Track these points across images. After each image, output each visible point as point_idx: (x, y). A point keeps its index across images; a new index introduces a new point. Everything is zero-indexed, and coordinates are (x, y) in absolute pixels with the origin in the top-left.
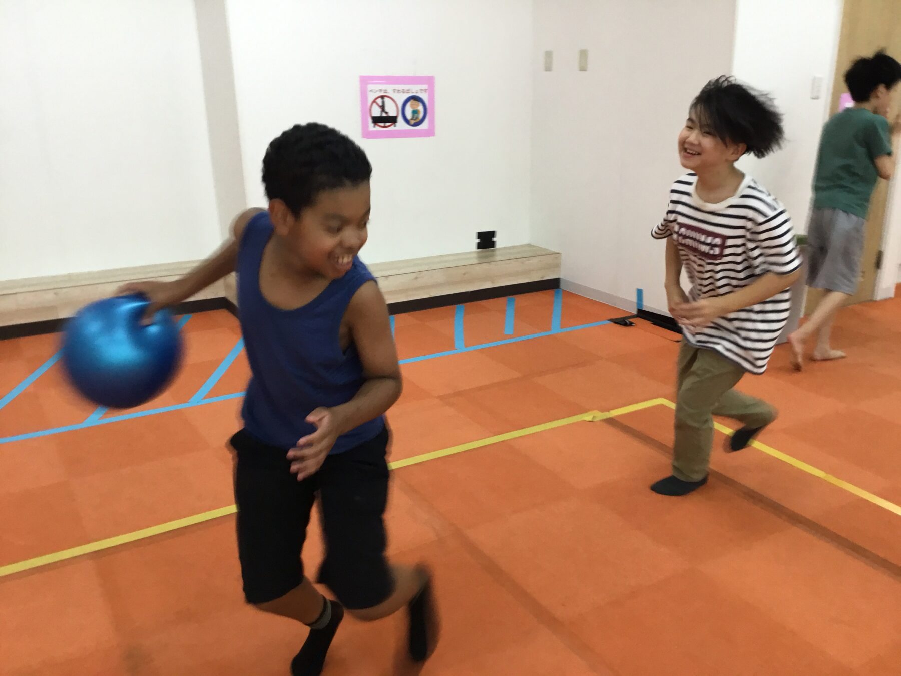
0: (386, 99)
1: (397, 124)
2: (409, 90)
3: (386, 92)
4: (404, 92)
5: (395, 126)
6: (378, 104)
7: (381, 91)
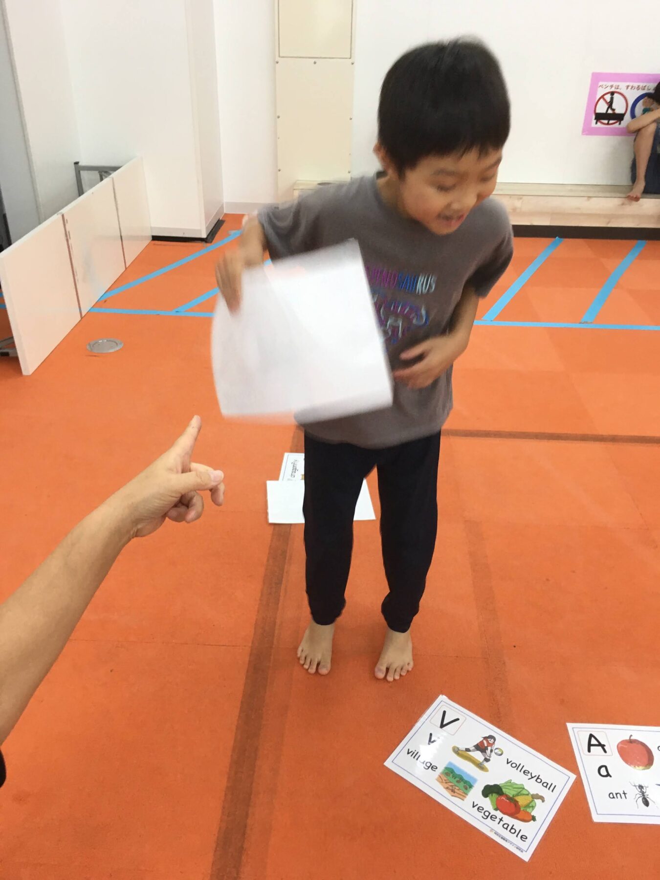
0: (616, 95)
1: (622, 122)
2: (645, 86)
3: (618, 88)
4: (638, 88)
5: (620, 124)
6: (605, 100)
7: (612, 86)
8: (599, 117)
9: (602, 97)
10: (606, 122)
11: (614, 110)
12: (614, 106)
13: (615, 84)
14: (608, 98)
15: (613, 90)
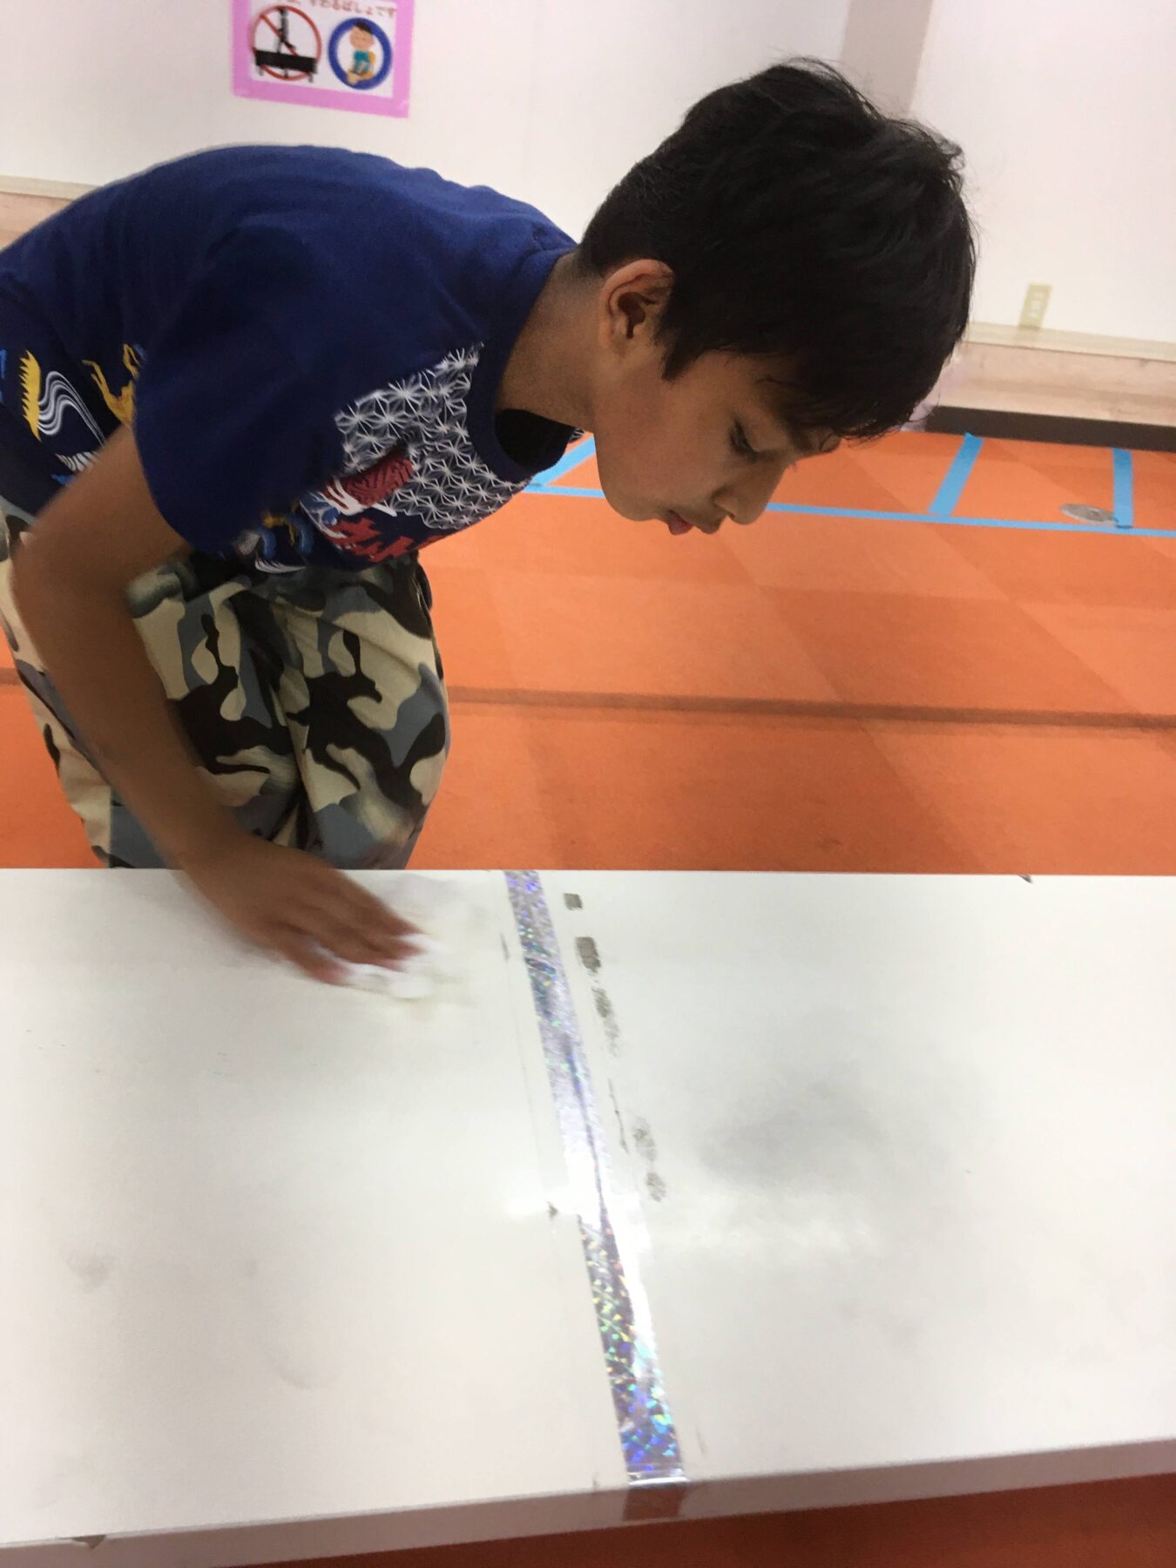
8: (264, 59)
9: (263, 17)
10: (278, 71)
11: (290, 46)
12: (292, 39)
14: (275, 18)
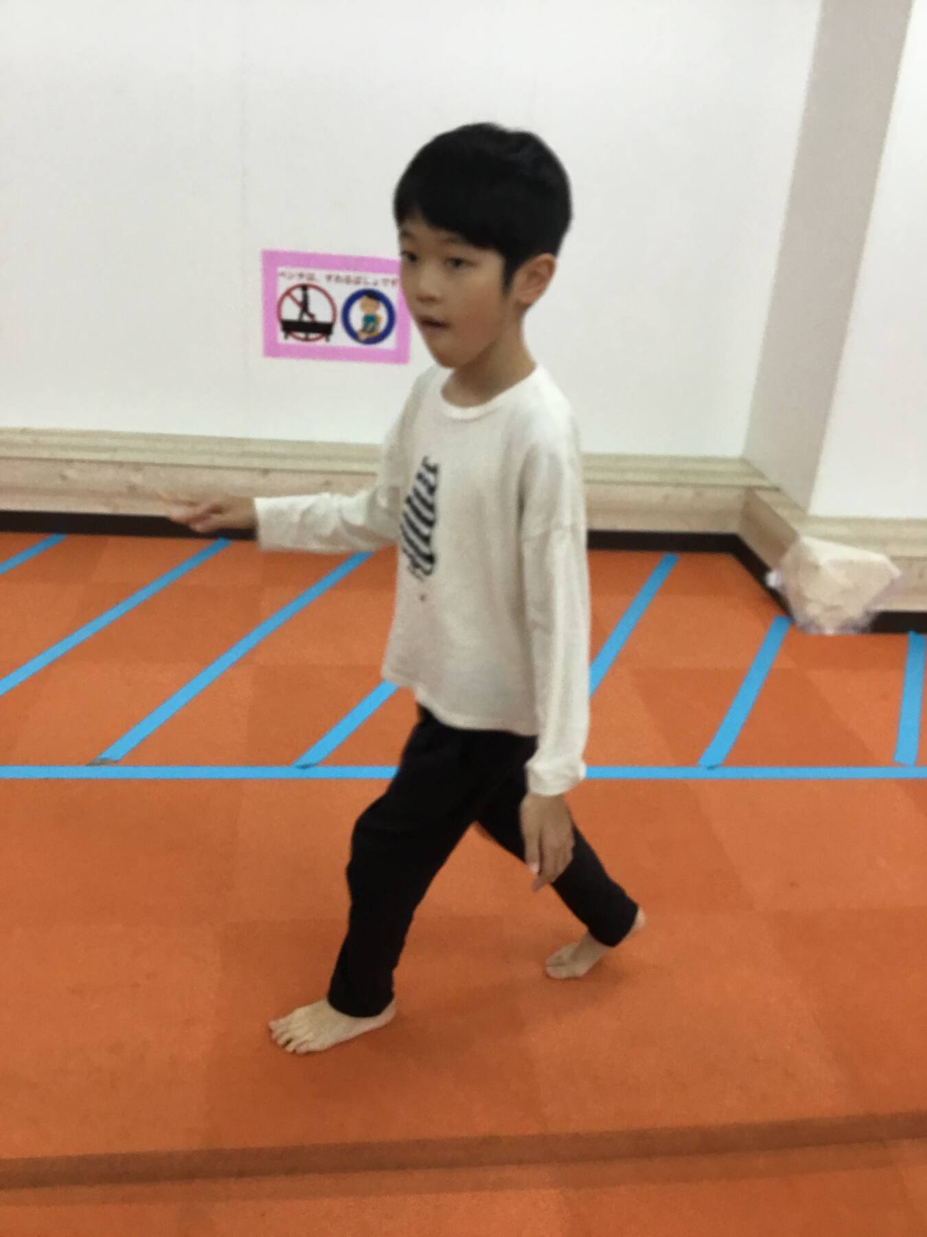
13: (306, 271)
15: (304, 281)
